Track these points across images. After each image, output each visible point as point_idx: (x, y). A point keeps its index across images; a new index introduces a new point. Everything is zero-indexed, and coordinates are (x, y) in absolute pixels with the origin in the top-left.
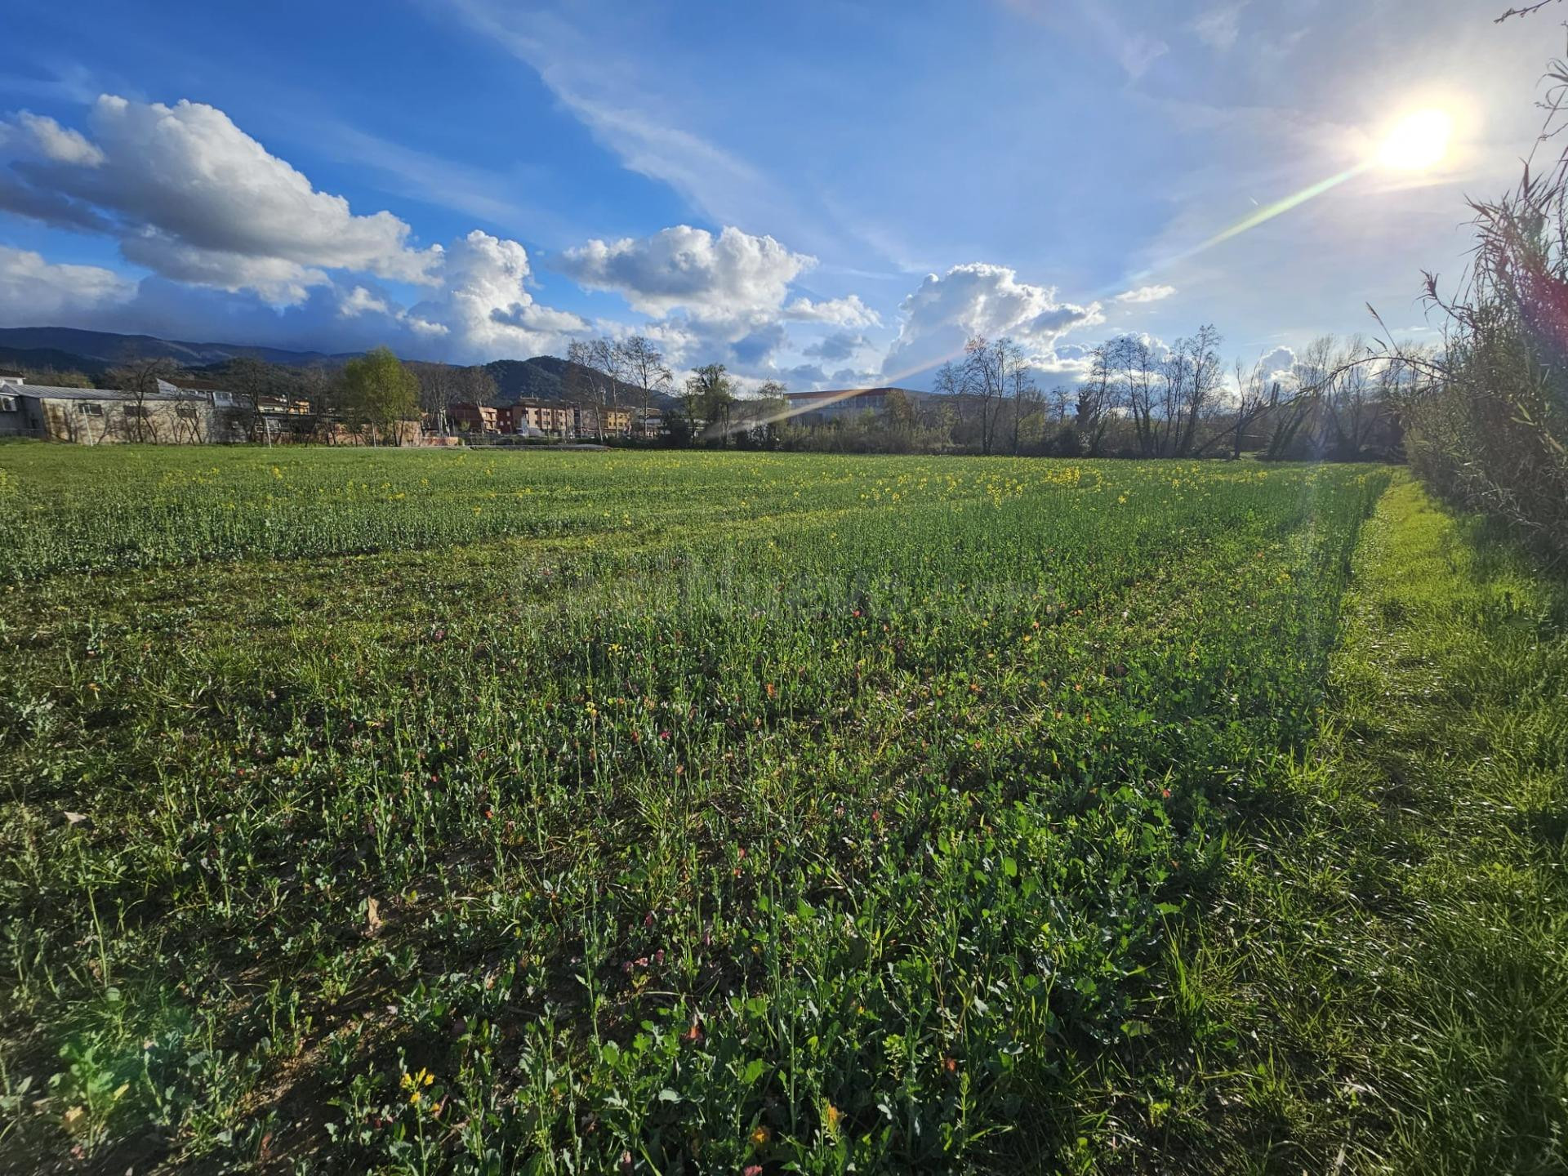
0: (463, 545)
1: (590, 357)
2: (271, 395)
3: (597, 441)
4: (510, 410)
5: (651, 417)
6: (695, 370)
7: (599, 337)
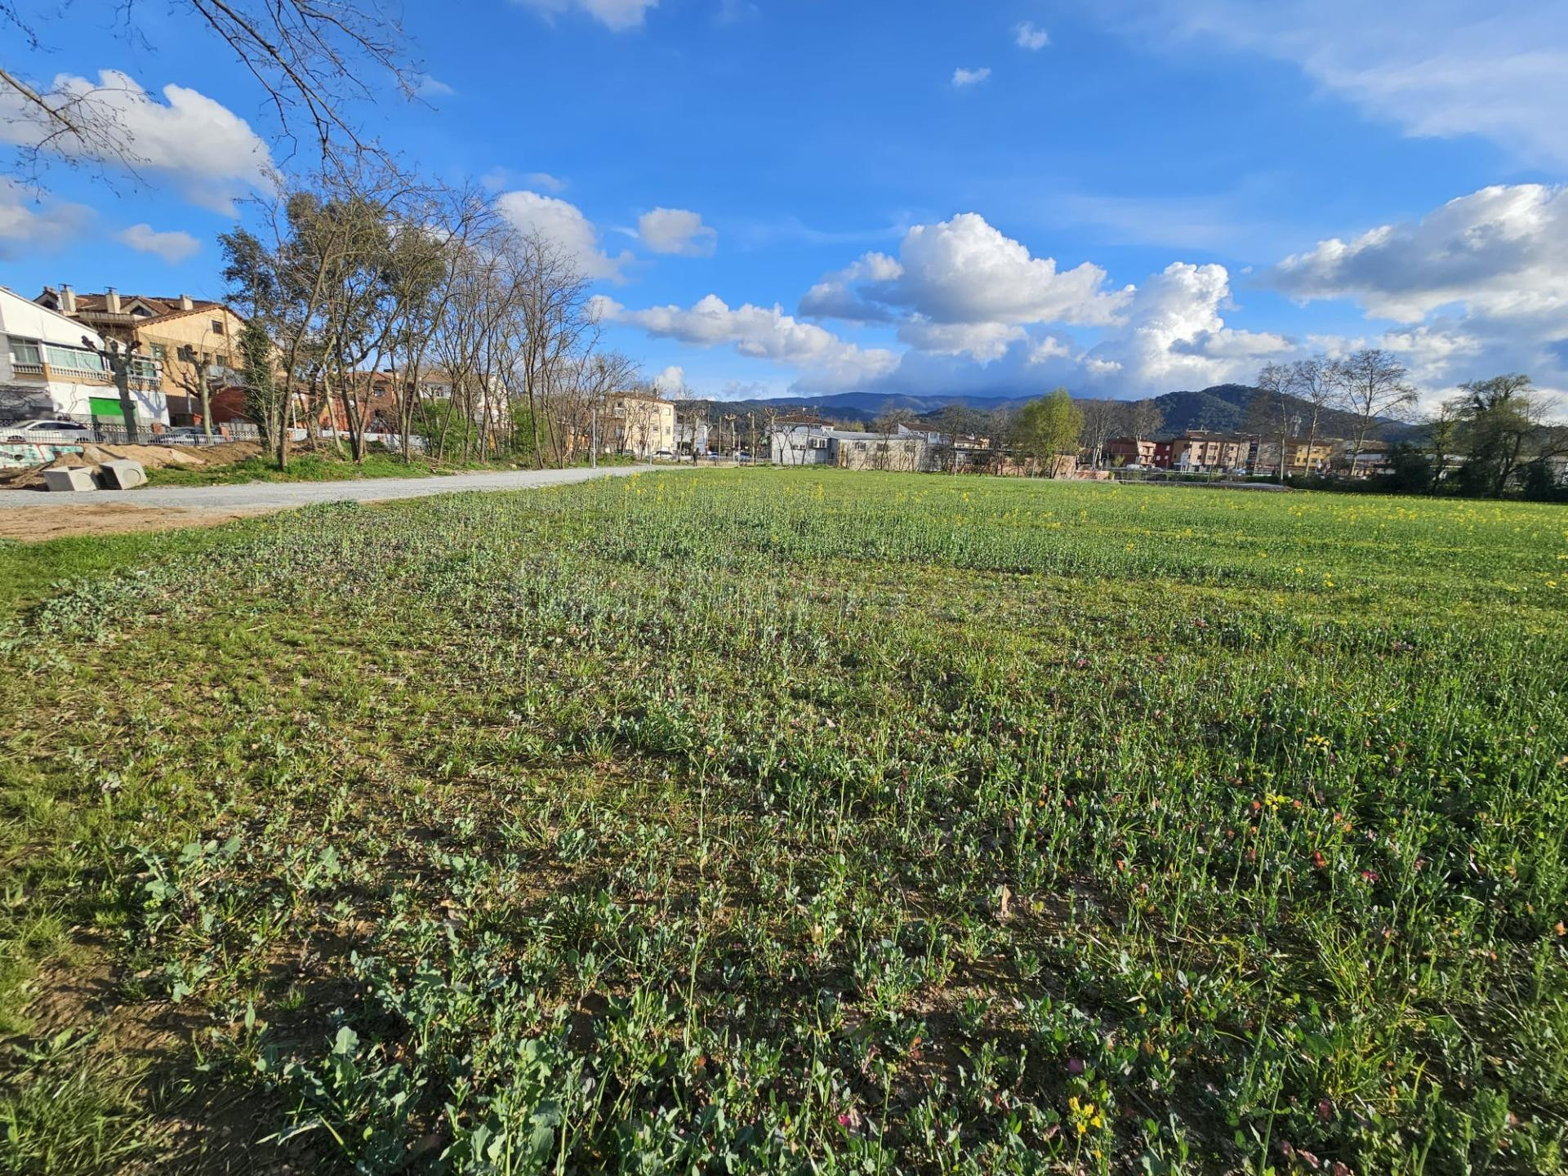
0: (1108, 578)
1: (1289, 382)
2: (964, 434)
3: (1274, 480)
4: (1171, 444)
5: (1366, 452)
6: (1465, 387)
7: (1309, 356)
